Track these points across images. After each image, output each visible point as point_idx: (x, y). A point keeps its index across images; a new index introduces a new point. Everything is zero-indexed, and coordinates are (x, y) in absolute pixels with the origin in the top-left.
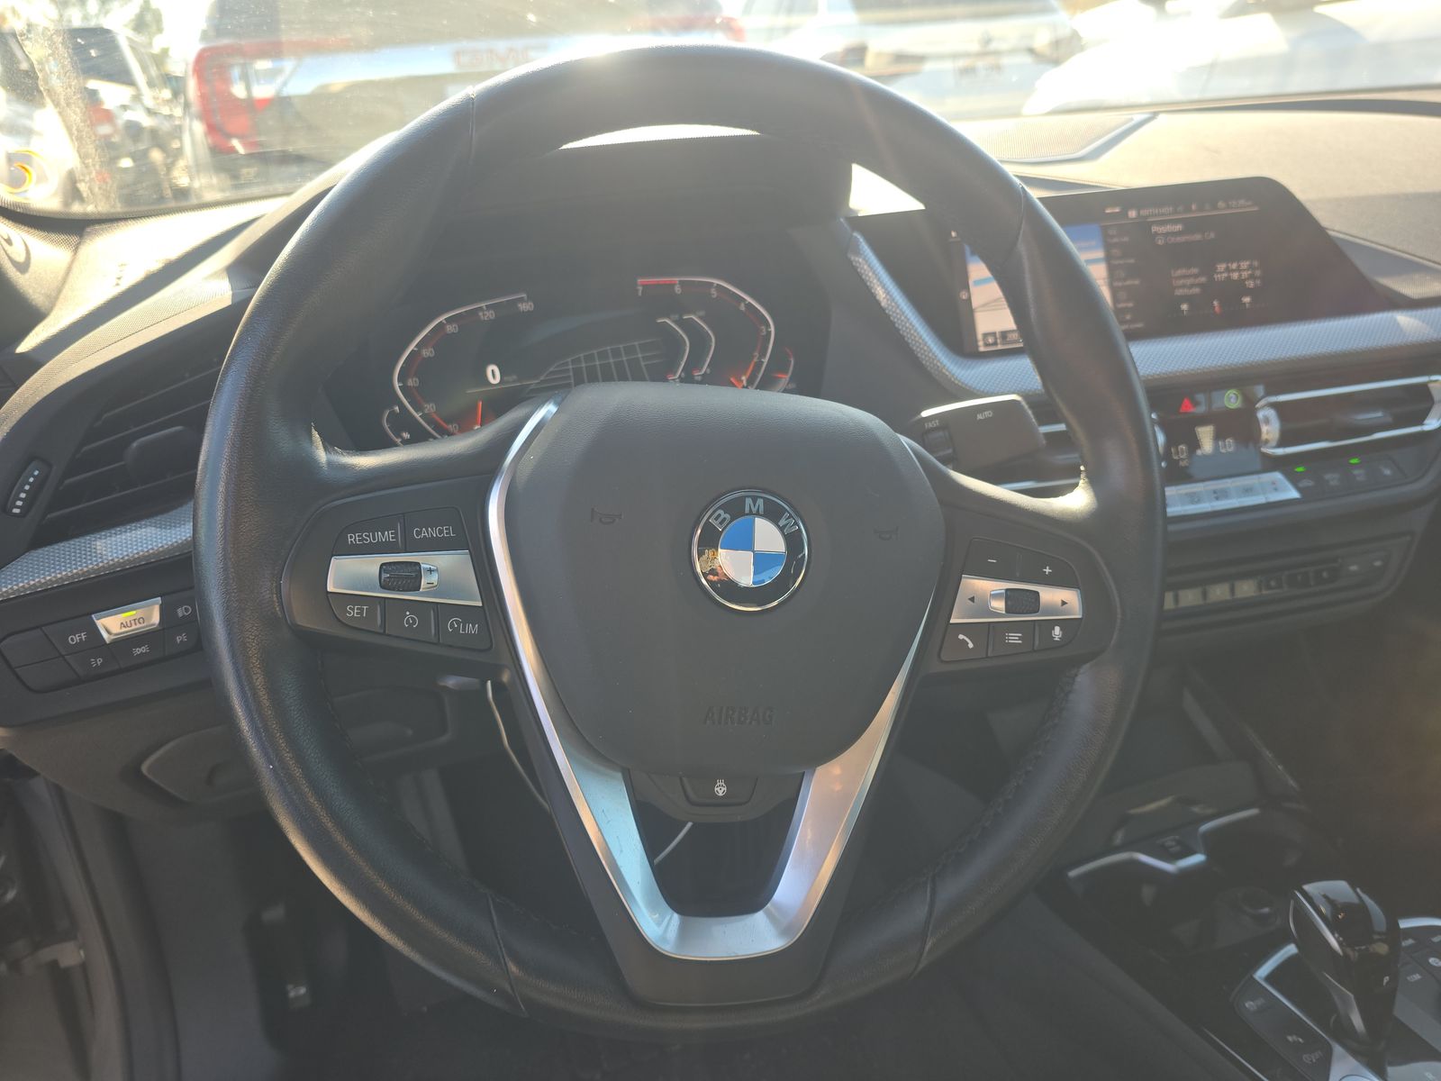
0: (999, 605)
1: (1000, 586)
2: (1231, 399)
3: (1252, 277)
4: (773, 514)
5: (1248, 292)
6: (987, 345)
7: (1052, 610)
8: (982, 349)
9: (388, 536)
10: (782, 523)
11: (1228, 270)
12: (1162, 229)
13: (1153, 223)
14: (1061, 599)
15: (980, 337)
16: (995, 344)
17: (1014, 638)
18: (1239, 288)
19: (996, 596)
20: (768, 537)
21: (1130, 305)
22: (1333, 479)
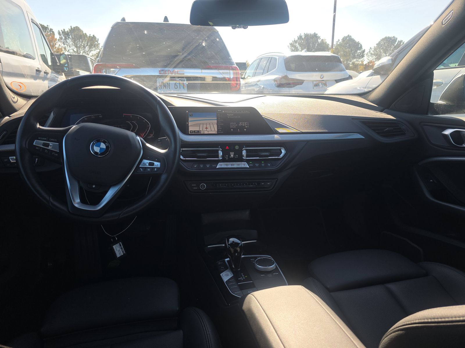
0: (148, 164)
1: (149, 161)
2: (237, 147)
3: (247, 125)
4: (104, 142)
5: (246, 128)
6: (190, 133)
7: (156, 166)
8: (189, 133)
9: (45, 139)
10: (106, 144)
11: (242, 124)
12: (229, 115)
13: (227, 114)
14: (157, 164)
15: (189, 131)
16: (192, 133)
17: (149, 170)
18: (244, 127)
19: (147, 163)
20: (103, 146)
21: (221, 128)
22: (257, 165)
